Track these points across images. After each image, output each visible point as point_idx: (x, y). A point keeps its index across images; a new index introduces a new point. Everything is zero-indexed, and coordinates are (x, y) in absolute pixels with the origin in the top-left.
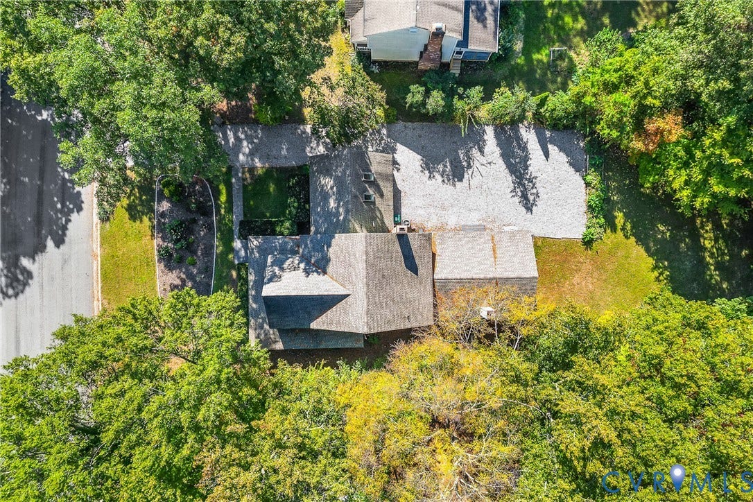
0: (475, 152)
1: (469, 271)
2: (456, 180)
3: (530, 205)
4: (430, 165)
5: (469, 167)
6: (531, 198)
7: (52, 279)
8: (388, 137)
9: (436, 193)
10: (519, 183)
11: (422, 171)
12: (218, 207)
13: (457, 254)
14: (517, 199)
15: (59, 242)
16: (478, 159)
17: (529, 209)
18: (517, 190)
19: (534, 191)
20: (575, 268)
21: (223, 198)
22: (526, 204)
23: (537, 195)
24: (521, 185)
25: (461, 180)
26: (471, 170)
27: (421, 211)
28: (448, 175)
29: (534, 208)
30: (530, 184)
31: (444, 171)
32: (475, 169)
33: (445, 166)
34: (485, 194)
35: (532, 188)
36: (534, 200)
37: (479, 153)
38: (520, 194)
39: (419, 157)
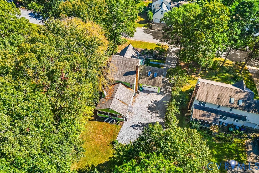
0: (157, 115)
1: (119, 92)
2: (149, 108)
3: (134, 127)
4: (155, 102)
5: (152, 112)
6: (136, 128)
7: (146, 36)
8: (167, 95)
9: (146, 102)
10: (143, 125)
11: (154, 100)
12: (155, 60)
13: (125, 93)
14: (137, 123)
15: (153, 38)
16: (155, 115)
17: (132, 126)
18: (140, 124)
19: (138, 129)
20: (105, 137)
21: (157, 61)
22: (135, 126)
23: (137, 130)
24: (142, 126)
25: (148, 109)
26: (151, 113)
27: (141, 97)
28: (151, 106)
29: (132, 128)
30: (141, 129)
31: (153, 106)
32: (151, 114)
33: (154, 106)
34: (142, 115)
35: (140, 129)
36: (135, 128)
37: (157, 116)
38: (139, 124)
39: (159, 100)
